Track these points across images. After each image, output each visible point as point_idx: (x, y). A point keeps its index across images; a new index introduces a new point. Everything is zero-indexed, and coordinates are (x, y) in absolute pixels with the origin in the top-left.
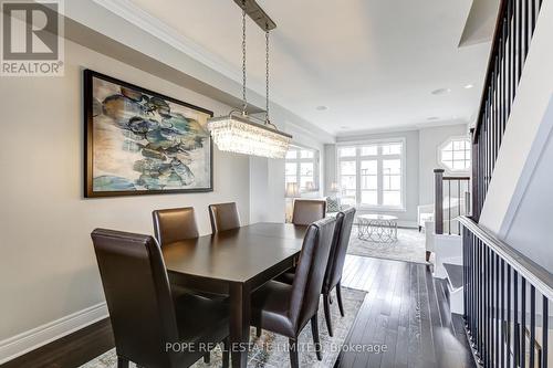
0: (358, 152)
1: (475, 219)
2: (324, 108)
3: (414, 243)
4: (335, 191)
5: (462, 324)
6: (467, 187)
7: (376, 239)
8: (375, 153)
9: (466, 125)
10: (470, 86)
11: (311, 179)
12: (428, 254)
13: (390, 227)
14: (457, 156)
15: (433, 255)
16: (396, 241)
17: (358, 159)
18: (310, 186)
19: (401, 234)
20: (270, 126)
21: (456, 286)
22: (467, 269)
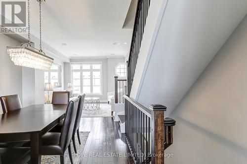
0: (81, 67)
1: (128, 96)
2: (65, 44)
3: (106, 109)
4: (70, 87)
5: (124, 136)
6: (125, 83)
7: (91, 109)
8: (89, 68)
9: (124, 58)
10: (126, 43)
11: (57, 81)
12: (112, 112)
13: (97, 103)
14: (121, 71)
15: (114, 113)
16: (99, 109)
17: (81, 71)
18: (56, 85)
19: (101, 106)
20: (42, 53)
21: (123, 123)
22: (126, 116)
